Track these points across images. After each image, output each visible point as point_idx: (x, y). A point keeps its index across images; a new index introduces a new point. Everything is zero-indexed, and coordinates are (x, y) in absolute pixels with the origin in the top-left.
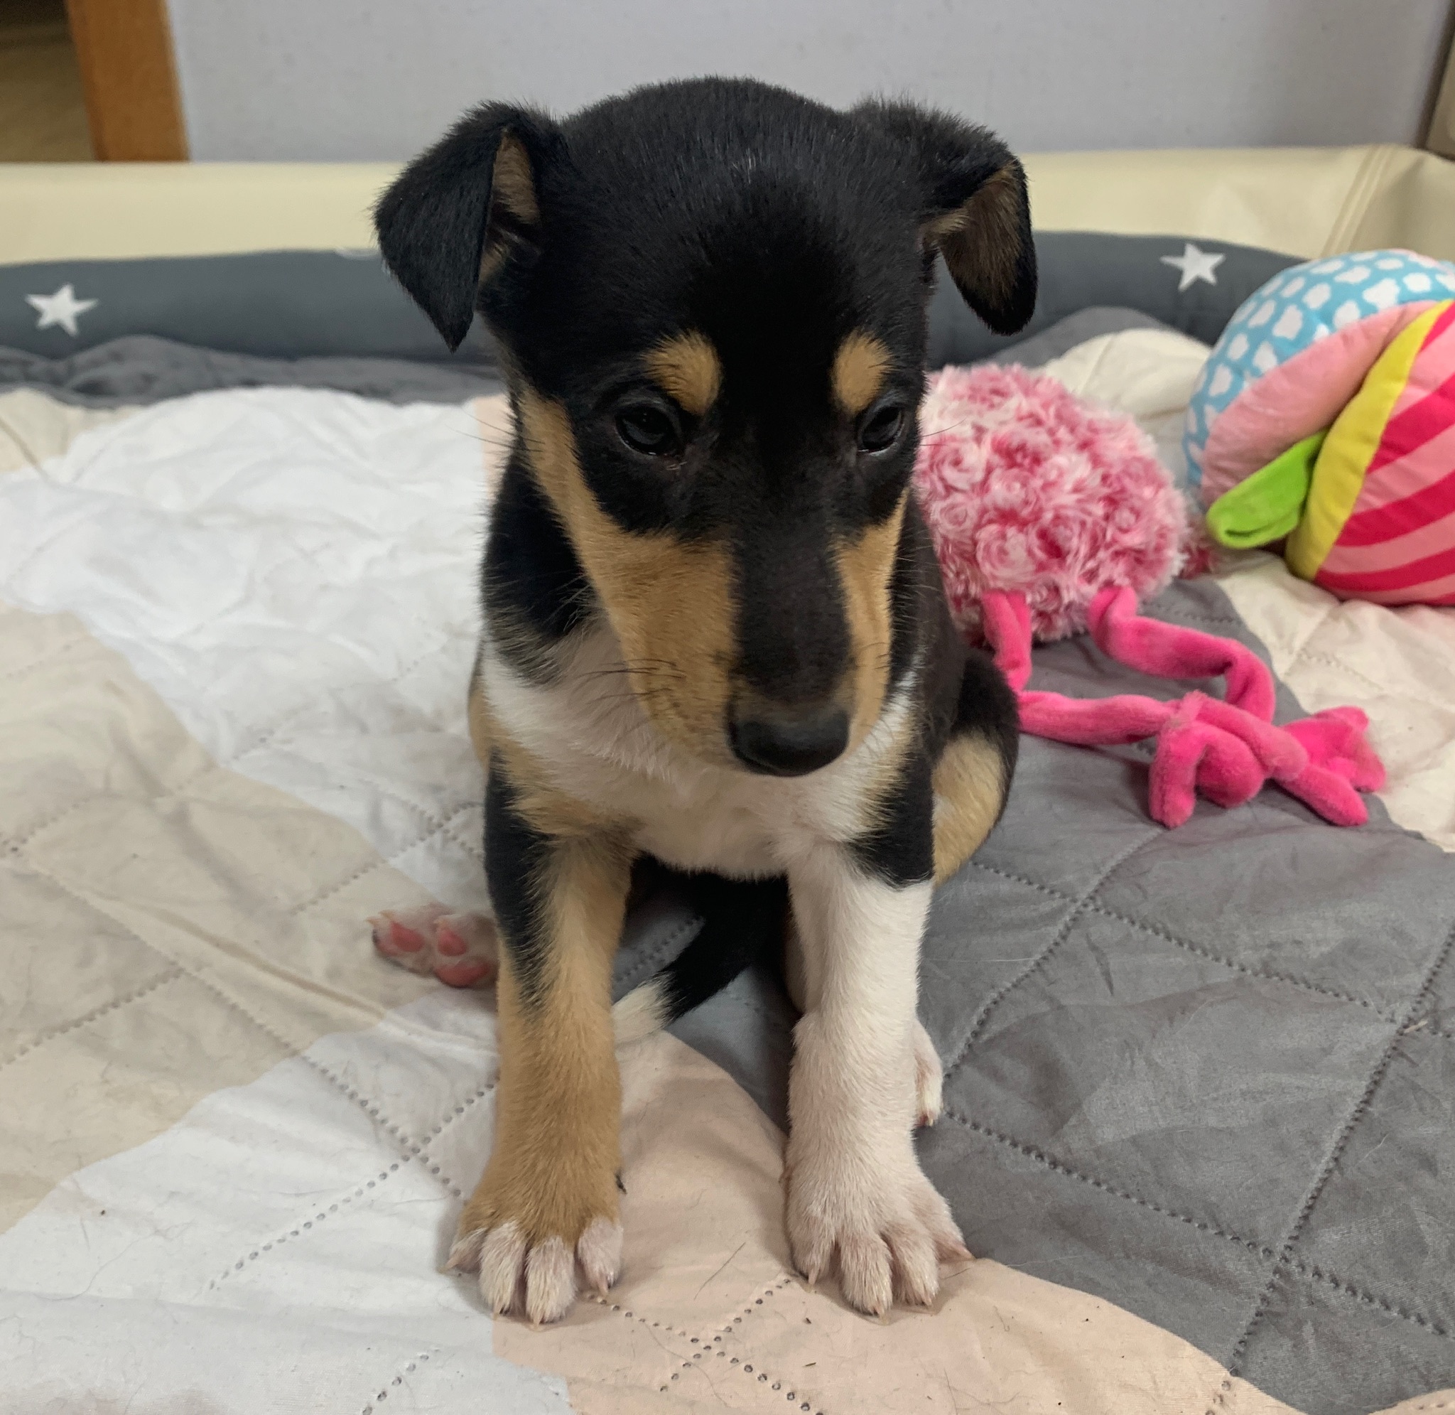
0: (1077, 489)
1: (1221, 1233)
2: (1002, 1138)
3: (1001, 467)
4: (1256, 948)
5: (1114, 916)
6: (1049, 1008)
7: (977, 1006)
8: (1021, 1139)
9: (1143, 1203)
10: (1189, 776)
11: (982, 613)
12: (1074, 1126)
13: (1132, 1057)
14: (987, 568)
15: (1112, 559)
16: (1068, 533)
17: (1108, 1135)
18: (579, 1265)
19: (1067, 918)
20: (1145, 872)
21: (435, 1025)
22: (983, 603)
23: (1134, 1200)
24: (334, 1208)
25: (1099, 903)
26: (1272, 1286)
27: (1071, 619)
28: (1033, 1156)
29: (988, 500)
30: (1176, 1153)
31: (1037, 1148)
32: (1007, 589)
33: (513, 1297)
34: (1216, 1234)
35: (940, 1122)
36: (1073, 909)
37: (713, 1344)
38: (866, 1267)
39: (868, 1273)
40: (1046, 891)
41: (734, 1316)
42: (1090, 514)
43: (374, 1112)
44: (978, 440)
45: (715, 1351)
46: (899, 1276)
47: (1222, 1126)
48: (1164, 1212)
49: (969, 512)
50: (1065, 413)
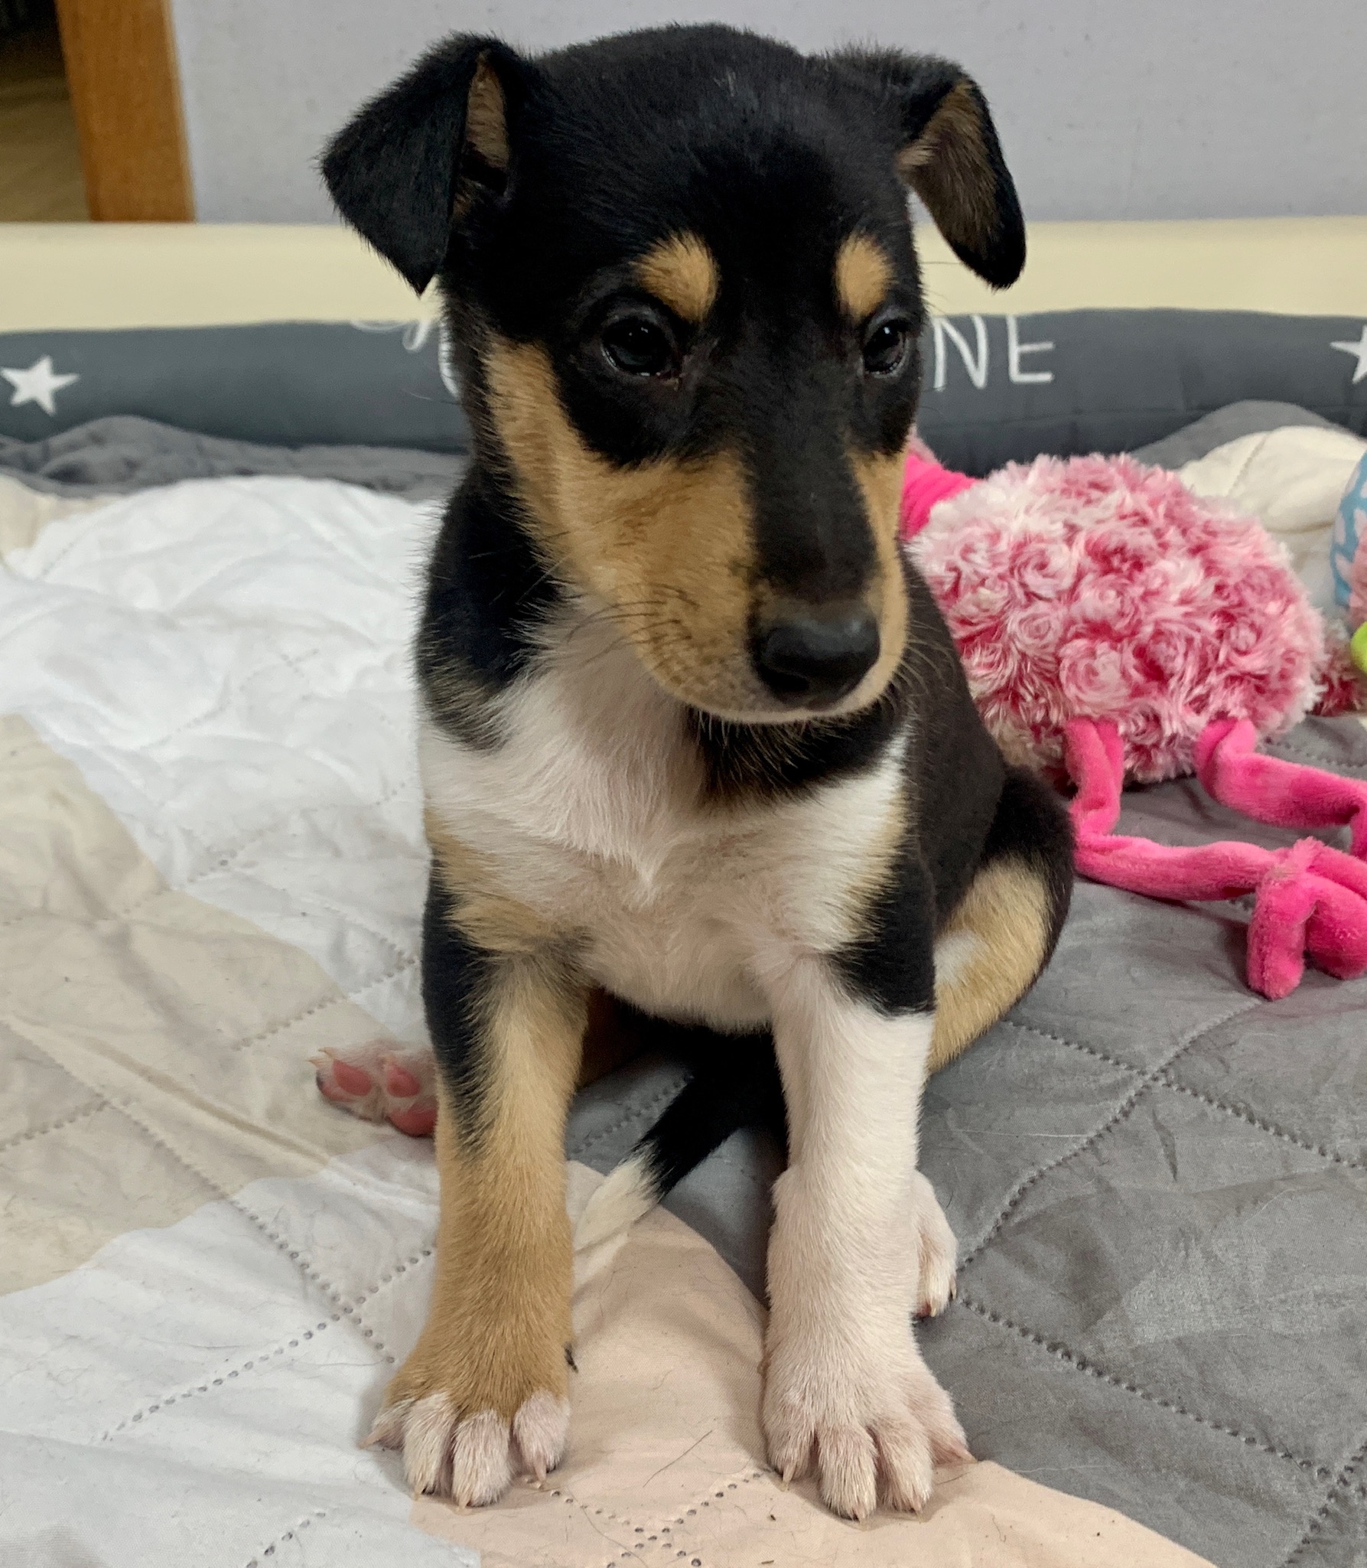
0: (1184, 601)
1: (1272, 1450)
2: (1025, 1332)
3: (1095, 571)
4: (1356, 1136)
5: (1189, 1092)
6: (1095, 1190)
7: (1011, 1184)
8: (1046, 1334)
9: (1183, 1412)
10: (1296, 935)
11: (1065, 744)
12: (1110, 1322)
13: (1186, 1249)
14: (1071, 691)
15: (1226, 687)
16: (1171, 651)
17: (1149, 1334)
18: (515, 1443)
19: (1132, 1093)
20: (1231, 1045)
21: (384, 1176)
22: (1066, 732)
23: (1173, 1409)
24: (248, 1366)
25: (1172, 1076)
27: (1174, 755)
28: (1059, 1354)
29: (1075, 610)
30: (1227, 1359)
31: (1064, 1344)
32: (1096, 716)
33: (438, 1474)
34: (1265, 1450)
36: (1139, 1083)
37: (659, 1534)
38: (846, 1463)
39: (849, 1468)
40: (1111, 1062)
41: (688, 1508)
42: (1199, 630)
43: (304, 1266)
44: (1069, 541)
45: (661, 1542)
46: (884, 1477)
47: (1287, 1332)
48: (1206, 1422)
49: (1053, 626)
50: (1177, 511)
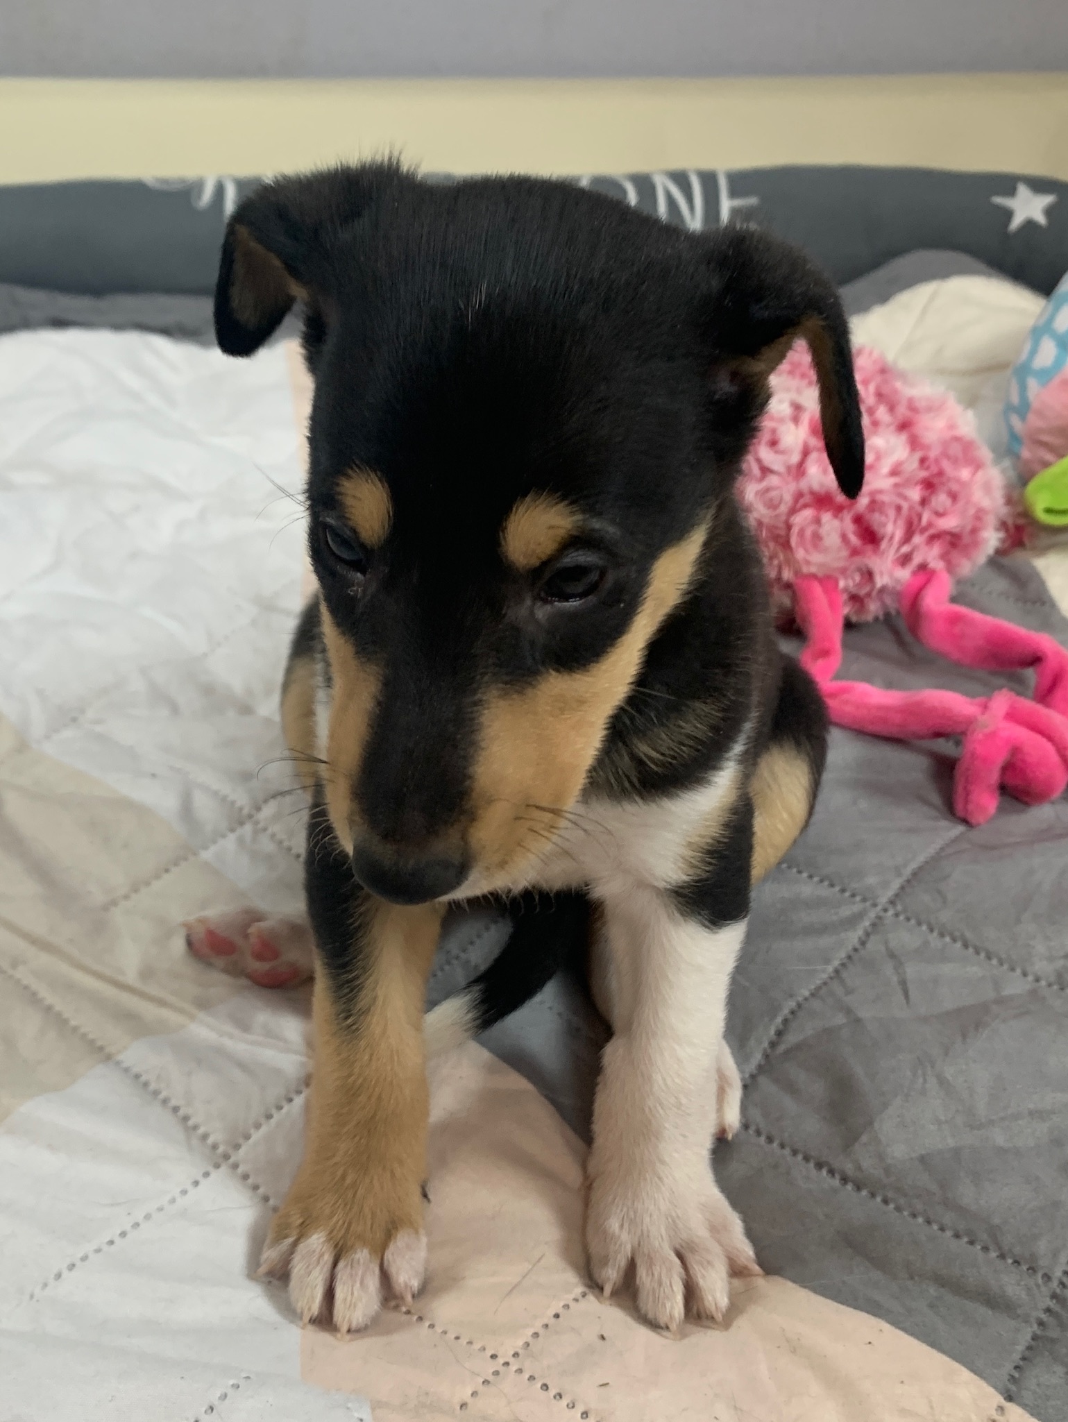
0: (894, 472)
1: (1002, 1256)
2: (795, 1152)
3: (818, 450)
4: (1051, 959)
5: (913, 922)
6: (845, 1020)
7: (774, 1017)
8: (813, 1154)
9: (928, 1222)
10: (994, 777)
11: (795, 598)
12: (865, 1143)
13: (924, 1075)
14: (800, 554)
15: (927, 543)
16: (883, 518)
17: (898, 1152)
18: (385, 1278)
19: (867, 924)
20: (946, 877)
21: (245, 1027)
22: (795, 587)
23: (920, 1220)
24: (148, 1217)
25: (899, 908)
26: (1048, 1310)
27: (883, 602)
28: (824, 1172)
29: (804, 485)
30: (962, 1173)
31: (827, 1164)
32: (820, 574)
33: (321, 1308)
34: (997, 1256)
35: (736, 1136)
36: (872, 914)
37: (511, 1360)
38: (660, 1284)
39: (662, 1289)
40: (847, 894)
41: (532, 1330)
42: (905, 498)
43: (186, 1119)
44: (796, 420)
45: (513, 1368)
46: (691, 1293)
47: (1009, 1144)
48: (949, 1233)
49: (784, 496)
50: (885, 390)
